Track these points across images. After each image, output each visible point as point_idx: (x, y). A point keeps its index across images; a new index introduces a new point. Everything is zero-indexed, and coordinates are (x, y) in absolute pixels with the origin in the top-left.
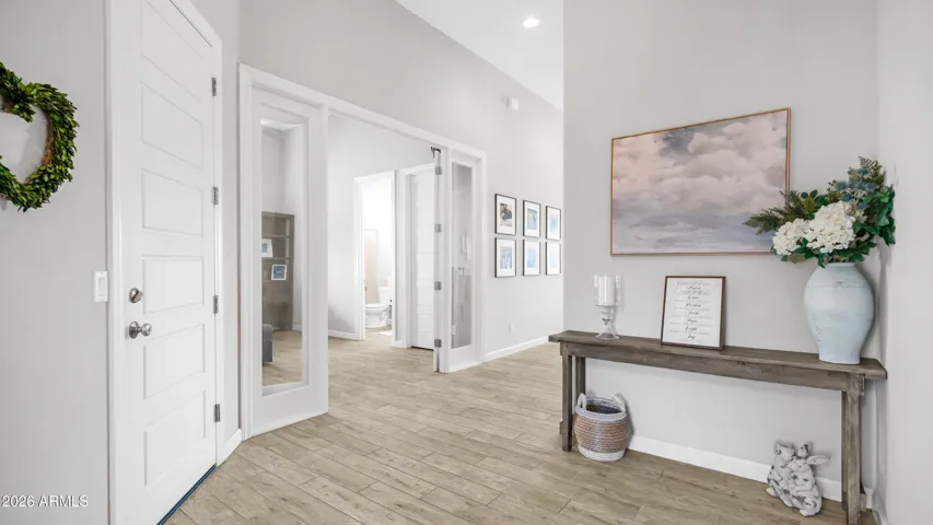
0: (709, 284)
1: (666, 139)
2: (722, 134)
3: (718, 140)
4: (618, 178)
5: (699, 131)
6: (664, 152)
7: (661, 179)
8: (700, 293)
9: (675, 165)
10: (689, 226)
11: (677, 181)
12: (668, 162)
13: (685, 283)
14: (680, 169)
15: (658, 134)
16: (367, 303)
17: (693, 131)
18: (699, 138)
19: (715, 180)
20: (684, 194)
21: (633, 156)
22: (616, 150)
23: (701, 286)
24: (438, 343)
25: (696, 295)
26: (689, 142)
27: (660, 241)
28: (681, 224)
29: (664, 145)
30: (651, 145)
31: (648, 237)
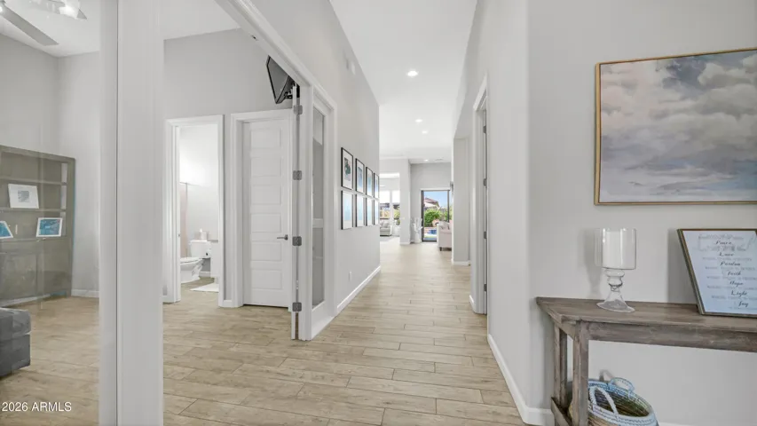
0: (741, 239)
1: (672, 68)
2: (741, 66)
3: (735, 72)
4: (609, 112)
5: (712, 61)
6: (668, 83)
7: (664, 115)
8: (733, 249)
9: (683, 99)
10: (700, 170)
11: (684, 117)
12: (673, 95)
13: (707, 237)
14: (689, 103)
15: (660, 61)
16: (182, 256)
17: (707, 60)
18: (711, 69)
19: (732, 119)
20: (694, 134)
21: (629, 86)
22: (605, 77)
23: (731, 240)
24: (297, 307)
25: (729, 252)
26: (699, 73)
27: (667, 187)
28: (689, 168)
29: (666, 74)
30: (652, 75)
31: (646, 184)
